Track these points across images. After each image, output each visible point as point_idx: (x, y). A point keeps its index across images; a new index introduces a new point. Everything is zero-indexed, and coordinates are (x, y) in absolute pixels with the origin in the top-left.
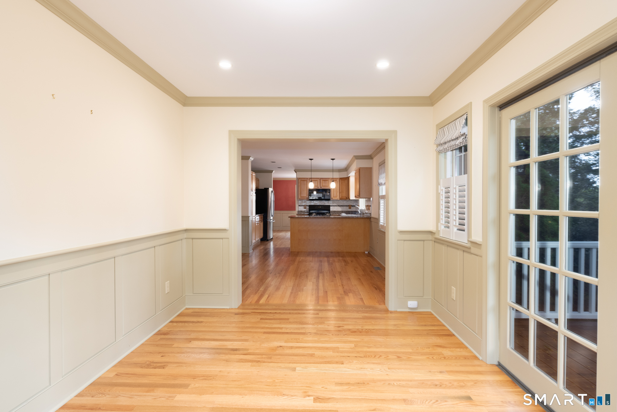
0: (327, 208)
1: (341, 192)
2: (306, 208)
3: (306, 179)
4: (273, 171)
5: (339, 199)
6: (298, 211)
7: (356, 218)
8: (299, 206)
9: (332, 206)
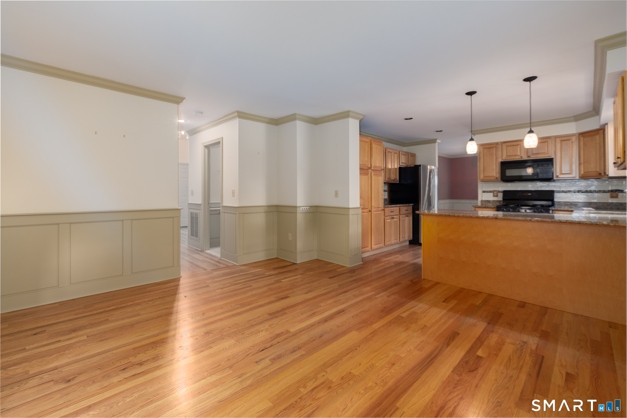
0: (549, 195)
1: (582, 161)
2: (497, 196)
3: (495, 145)
4: (436, 140)
5: (578, 178)
6: (482, 201)
7: (577, 223)
8: (484, 192)
9: (559, 192)
